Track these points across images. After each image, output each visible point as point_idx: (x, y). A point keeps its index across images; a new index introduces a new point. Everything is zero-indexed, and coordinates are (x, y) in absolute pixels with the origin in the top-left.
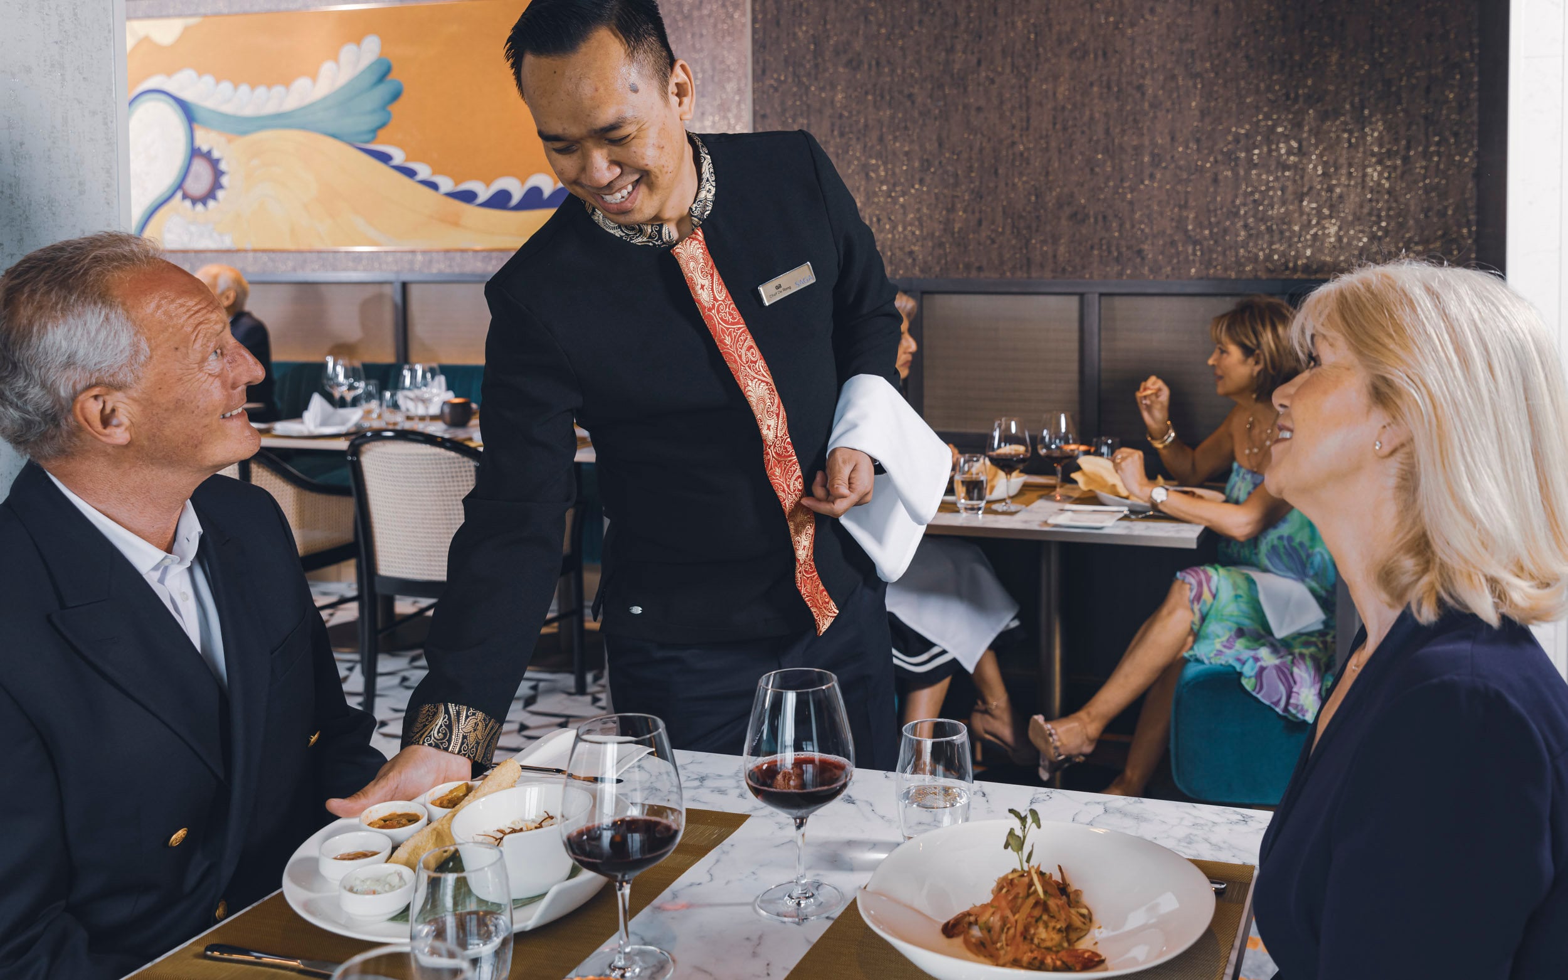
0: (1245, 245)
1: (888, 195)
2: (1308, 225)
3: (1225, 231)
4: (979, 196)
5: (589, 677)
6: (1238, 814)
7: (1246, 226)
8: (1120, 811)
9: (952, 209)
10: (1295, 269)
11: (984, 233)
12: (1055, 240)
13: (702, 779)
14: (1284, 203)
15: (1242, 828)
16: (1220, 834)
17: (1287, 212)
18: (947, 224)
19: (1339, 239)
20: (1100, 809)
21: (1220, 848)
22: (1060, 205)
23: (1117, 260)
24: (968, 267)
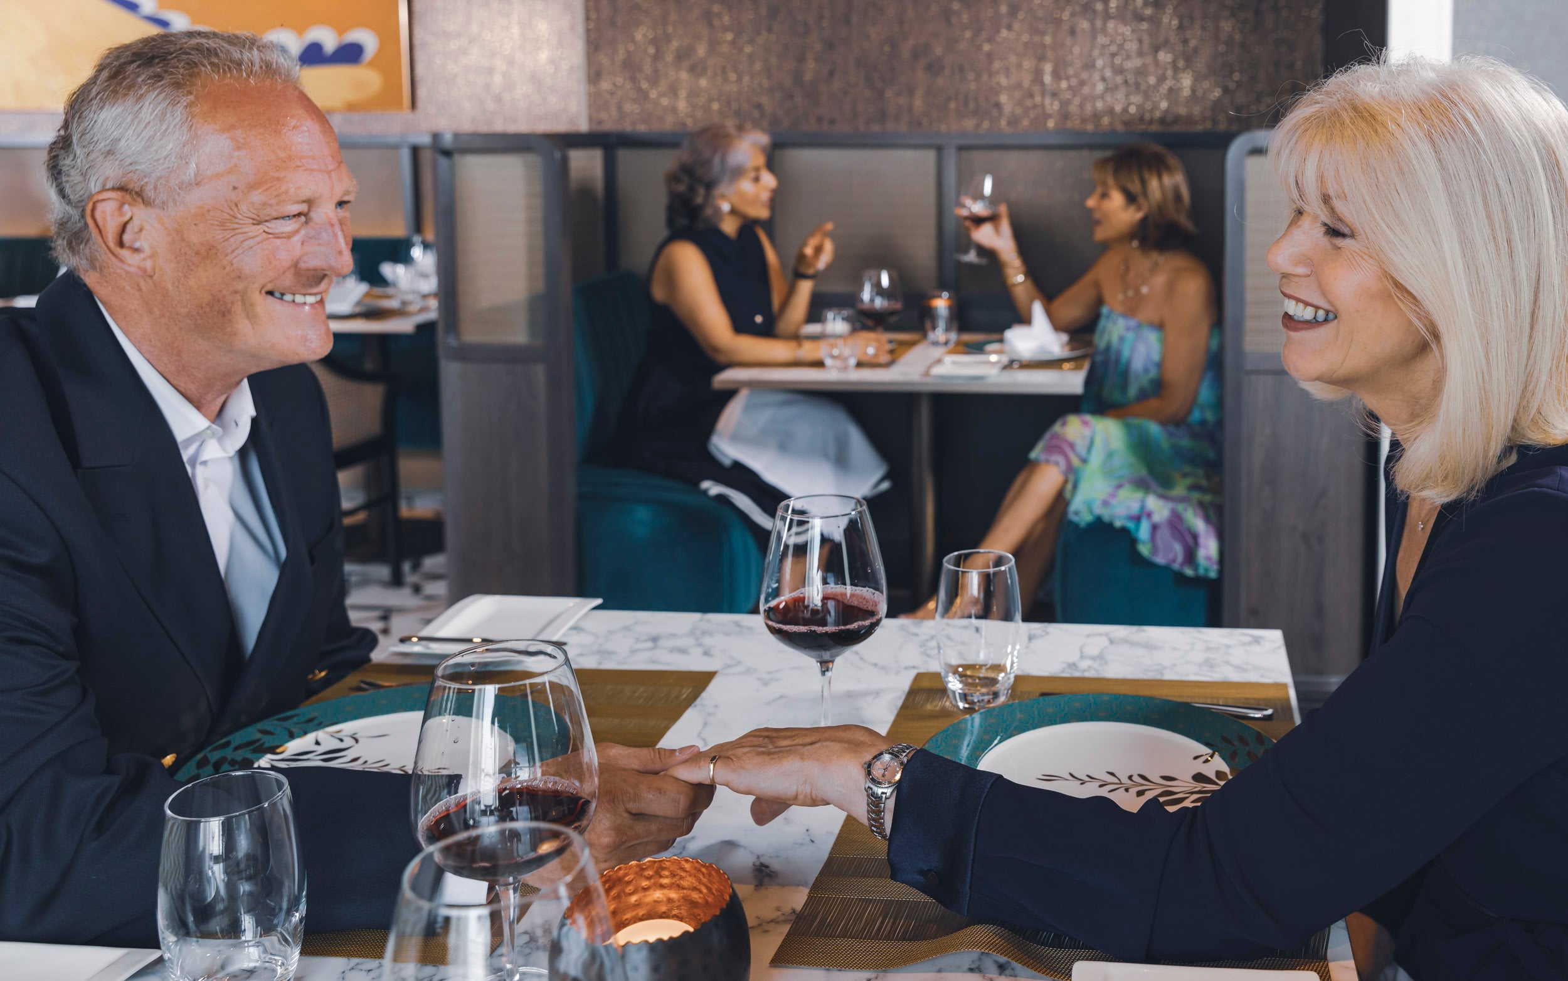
0: (1102, 97)
1: (733, 42)
2: (1162, 79)
3: (1082, 83)
4: (830, 46)
5: (407, 567)
6: (1246, 635)
7: (1103, 79)
8: (1124, 641)
9: (801, 59)
10: (1151, 122)
11: (837, 85)
12: (911, 92)
13: (655, 639)
14: (1140, 54)
15: (1255, 648)
16: (1239, 655)
17: (1145, 65)
18: (797, 76)
19: (1194, 91)
20: (1104, 641)
21: (1245, 670)
22: (916, 55)
23: (975, 113)
24: (820, 119)
